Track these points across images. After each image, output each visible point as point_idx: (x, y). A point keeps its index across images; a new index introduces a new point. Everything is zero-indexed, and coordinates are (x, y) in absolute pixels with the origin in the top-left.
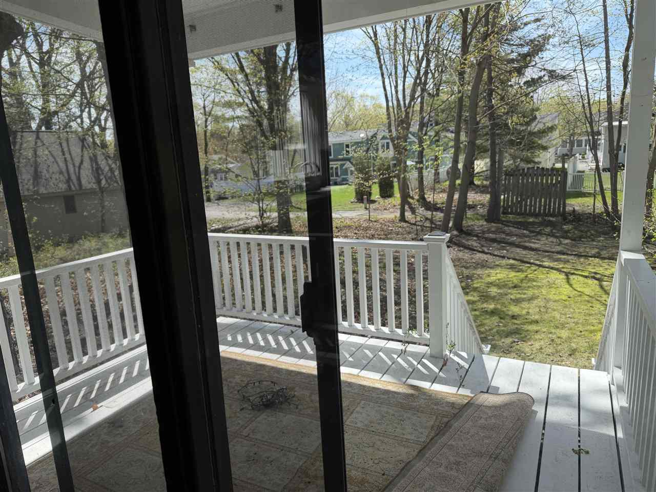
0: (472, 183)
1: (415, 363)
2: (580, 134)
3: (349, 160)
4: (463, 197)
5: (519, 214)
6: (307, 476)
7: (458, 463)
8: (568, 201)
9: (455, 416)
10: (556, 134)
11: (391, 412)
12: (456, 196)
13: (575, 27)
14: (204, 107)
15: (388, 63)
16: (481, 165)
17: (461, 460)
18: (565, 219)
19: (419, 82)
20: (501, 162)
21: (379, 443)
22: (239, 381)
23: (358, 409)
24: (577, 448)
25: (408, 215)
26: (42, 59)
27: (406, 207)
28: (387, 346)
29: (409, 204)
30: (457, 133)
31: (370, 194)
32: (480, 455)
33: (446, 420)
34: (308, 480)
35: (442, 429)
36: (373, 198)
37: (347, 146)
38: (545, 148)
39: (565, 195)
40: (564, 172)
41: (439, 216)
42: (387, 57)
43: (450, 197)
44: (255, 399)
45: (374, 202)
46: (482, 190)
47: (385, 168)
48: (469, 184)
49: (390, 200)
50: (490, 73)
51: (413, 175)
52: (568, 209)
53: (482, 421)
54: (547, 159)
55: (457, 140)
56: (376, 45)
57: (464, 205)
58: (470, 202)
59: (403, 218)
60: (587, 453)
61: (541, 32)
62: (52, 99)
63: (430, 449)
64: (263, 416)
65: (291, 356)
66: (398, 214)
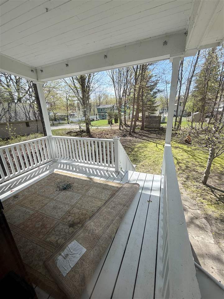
0: (138, 119)
1: (110, 174)
2: (165, 107)
3: (106, 112)
4: (135, 123)
5: (149, 128)
6: (70, 213)
7: (114, 207)
8: (161, 125)
9: (117, 191)
10: (159, 107)
11: (100, 190)
12: (133, 123)
13: (165, 78)
14: (67, 97)
15: (116, 86)
16: (140, 115)
17: (116, 206)
18: (160, 129)
19: (125, 92)
20: (145, 114)
21: (94, 201)
22: (58, 181)
23: (91, 190)
24: (149, 200)
25: (121, 128)
26: (16, 81)
27: (121, 126)
28: (104, 169)
29: (122, 125)
30: (134, 106)
31: (112, 122)
32: (121, 204)
33: (114, 192)
34: (69, 214)
35: (113, 195)
36: (113, 123)
37: (106, 109)
38: (157, 111)
39: (160, 123)
40: (160, 117)
41: (129, 128)
42: (116, 84)
43: (132, 123)
44: (61, 187)
45: (113, 124)
46: (140, 121)
47: (116, 116)
48: (137, 120)
49: (117, 124)
50: (142, 90)
51: (123, 118)
52: (161, 126)
53: (124, 192)
54: (157, 114)
55: (133, 108)
56: (113, 81)
57: (135, 126)
58: (137, 124)
59: (120, 129)
60: (151, 202)
61: (156, 79)
62: (21, 94)
63: (108, 202)
64: (62, 192)
65: (75, 172)
66: (119, 128)
